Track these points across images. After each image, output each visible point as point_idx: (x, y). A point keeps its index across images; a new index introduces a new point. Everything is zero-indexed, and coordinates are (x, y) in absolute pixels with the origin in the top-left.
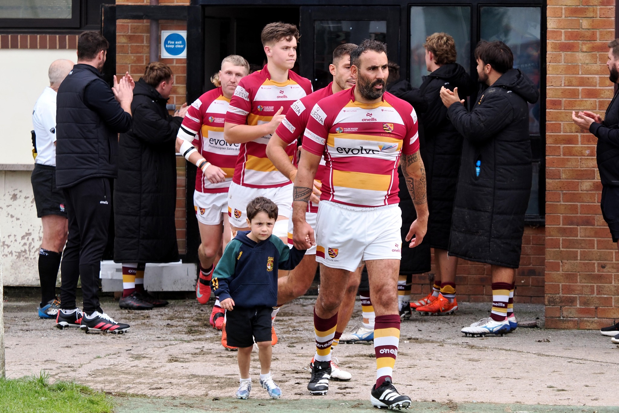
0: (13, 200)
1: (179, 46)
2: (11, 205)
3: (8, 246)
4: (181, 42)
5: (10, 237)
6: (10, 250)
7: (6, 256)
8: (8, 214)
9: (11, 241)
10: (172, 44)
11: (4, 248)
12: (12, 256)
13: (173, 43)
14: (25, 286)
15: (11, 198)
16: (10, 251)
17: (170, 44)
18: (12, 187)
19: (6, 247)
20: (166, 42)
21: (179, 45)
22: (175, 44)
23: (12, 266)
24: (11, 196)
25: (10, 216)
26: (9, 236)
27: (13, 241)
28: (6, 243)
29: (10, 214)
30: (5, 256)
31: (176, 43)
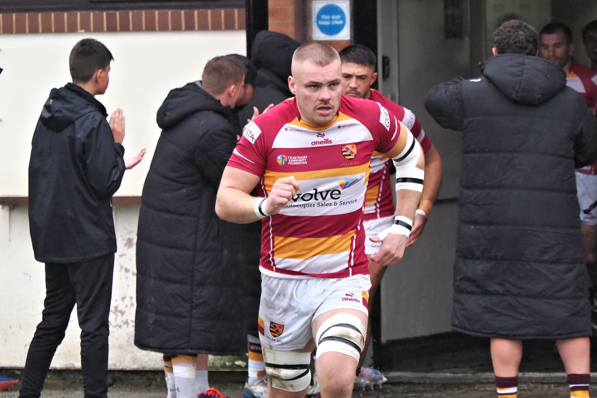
0: (127, 247)
1: (337, 23)
2: (125, 255)
3: (122, 313)
4: (339, 17)
5: (125, 300)
6: (124, 318)
7: (120, 326)
8: (122, 267)
9: (127, 306)
10: (327, 20)
11: (117, 316)
12: (128, 327)
13: (328, 17)
14: (147, 369)
15: (125, 245)
16: (125, 320)
17: (324, 20)
18: (126, 229)
19: (119, 314)
20: (319, 18)
21: (336, 20)
22: (331, 20)
23: (128, 341)
24: (125, 242)
25: (123, 270)
26: (123, 299)
27: (129, 305)
28: (119, 309)
29: (124, 268)
30: (118, 327)
31: (333, 17)
